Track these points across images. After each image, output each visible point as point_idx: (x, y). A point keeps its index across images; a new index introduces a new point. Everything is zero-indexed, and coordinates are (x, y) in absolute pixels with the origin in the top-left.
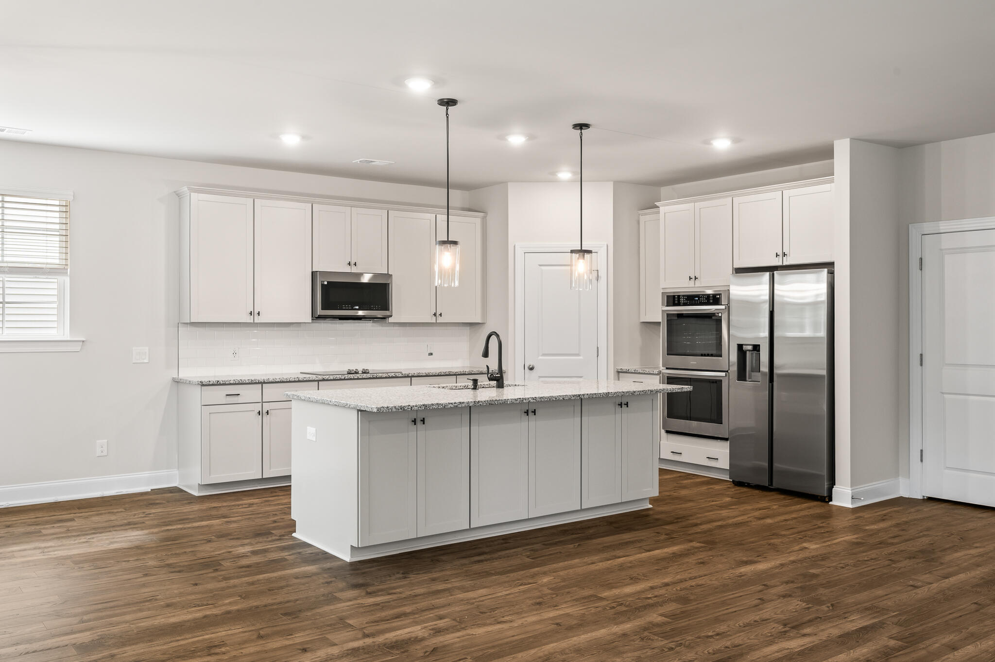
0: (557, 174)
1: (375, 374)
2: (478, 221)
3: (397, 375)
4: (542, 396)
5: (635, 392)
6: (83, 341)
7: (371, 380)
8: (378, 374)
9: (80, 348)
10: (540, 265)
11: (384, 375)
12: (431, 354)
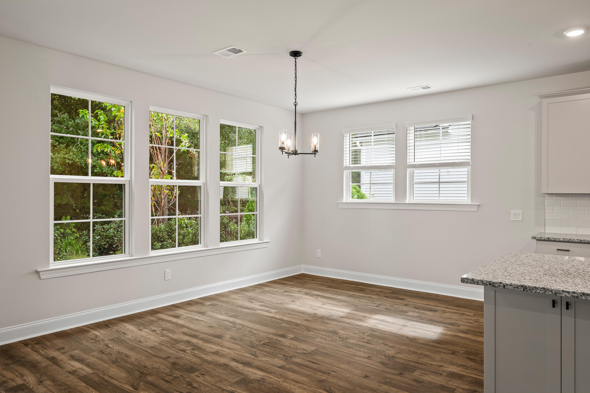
6: (479, 205)
9: (477, 209)
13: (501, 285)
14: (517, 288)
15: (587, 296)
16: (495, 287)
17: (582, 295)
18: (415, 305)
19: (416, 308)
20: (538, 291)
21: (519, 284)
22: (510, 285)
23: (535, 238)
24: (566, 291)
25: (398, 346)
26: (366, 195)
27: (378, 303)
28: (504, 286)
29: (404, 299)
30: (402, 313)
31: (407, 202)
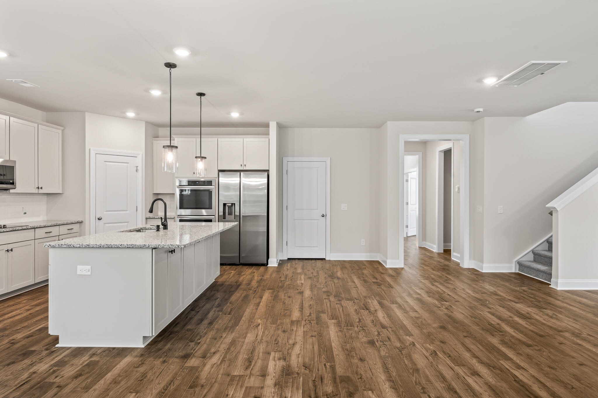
0: (126, 113)
1: (15, 228)
2: (60, 132)
3: (28, 227)
7: (22, 231)
8: (16, 228)
10: (105, 161)
11: (20, 228)
12: (25, 213)
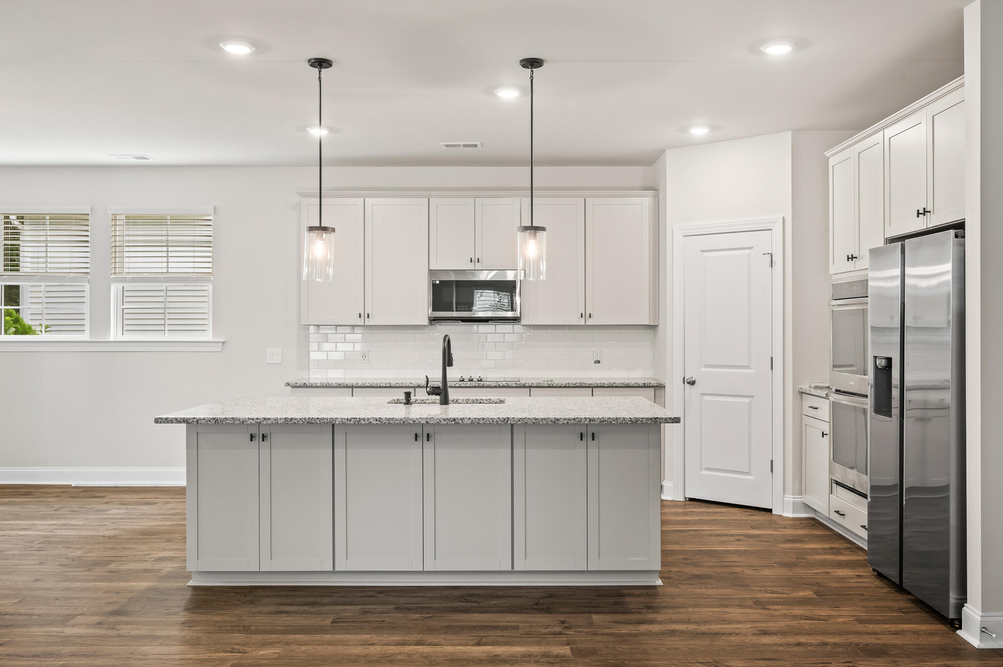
4: (391, 417)
5: (558, 420)
6: (224, 343)
9: (221, 348)
13: (194, 420)
14: (210, 421)
15: (268, 421)
16: (189, 423)
17: (263, 420)
18: (122, 501)
19: (124, 504)
20: (228, 422)
21: (211, 417)
22: (204, 419)
23: (288, 384)
24: (251, 419)
25: (89, 547)
26: (33, 328)
27: (56, 506)
28: (198, 421)
29: (104, 497)
30: (98, 513)
31: (112, 339)
